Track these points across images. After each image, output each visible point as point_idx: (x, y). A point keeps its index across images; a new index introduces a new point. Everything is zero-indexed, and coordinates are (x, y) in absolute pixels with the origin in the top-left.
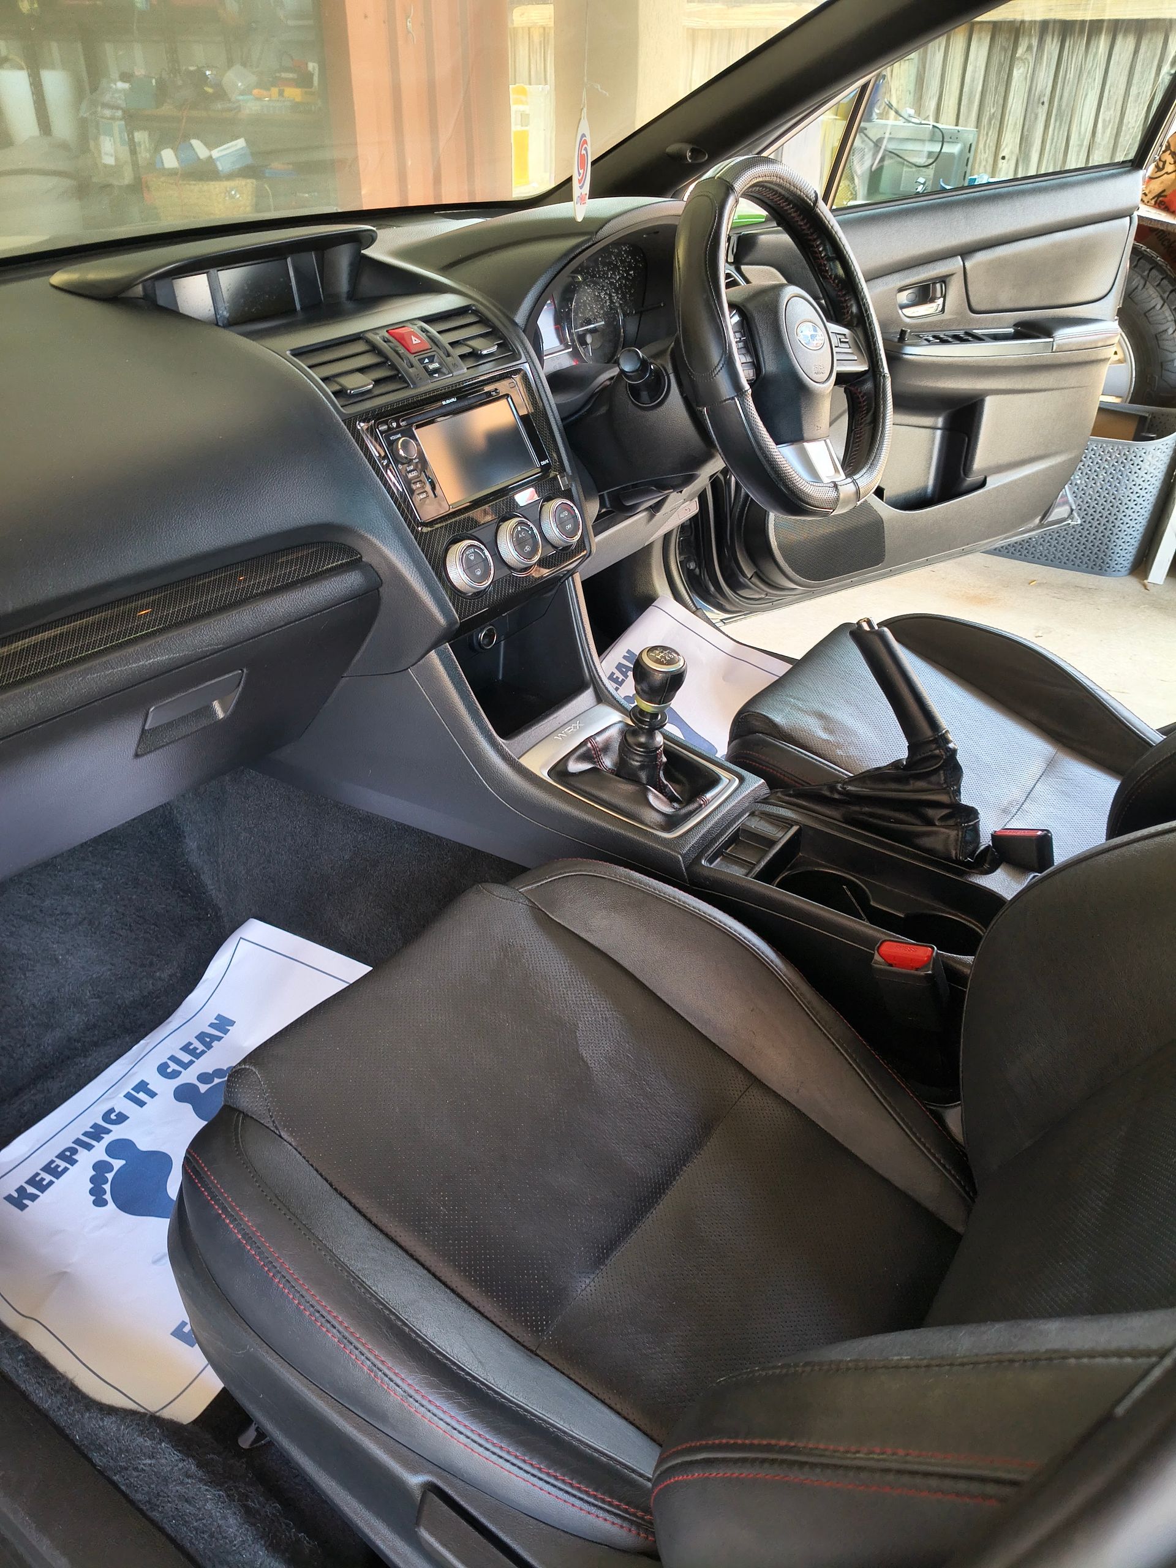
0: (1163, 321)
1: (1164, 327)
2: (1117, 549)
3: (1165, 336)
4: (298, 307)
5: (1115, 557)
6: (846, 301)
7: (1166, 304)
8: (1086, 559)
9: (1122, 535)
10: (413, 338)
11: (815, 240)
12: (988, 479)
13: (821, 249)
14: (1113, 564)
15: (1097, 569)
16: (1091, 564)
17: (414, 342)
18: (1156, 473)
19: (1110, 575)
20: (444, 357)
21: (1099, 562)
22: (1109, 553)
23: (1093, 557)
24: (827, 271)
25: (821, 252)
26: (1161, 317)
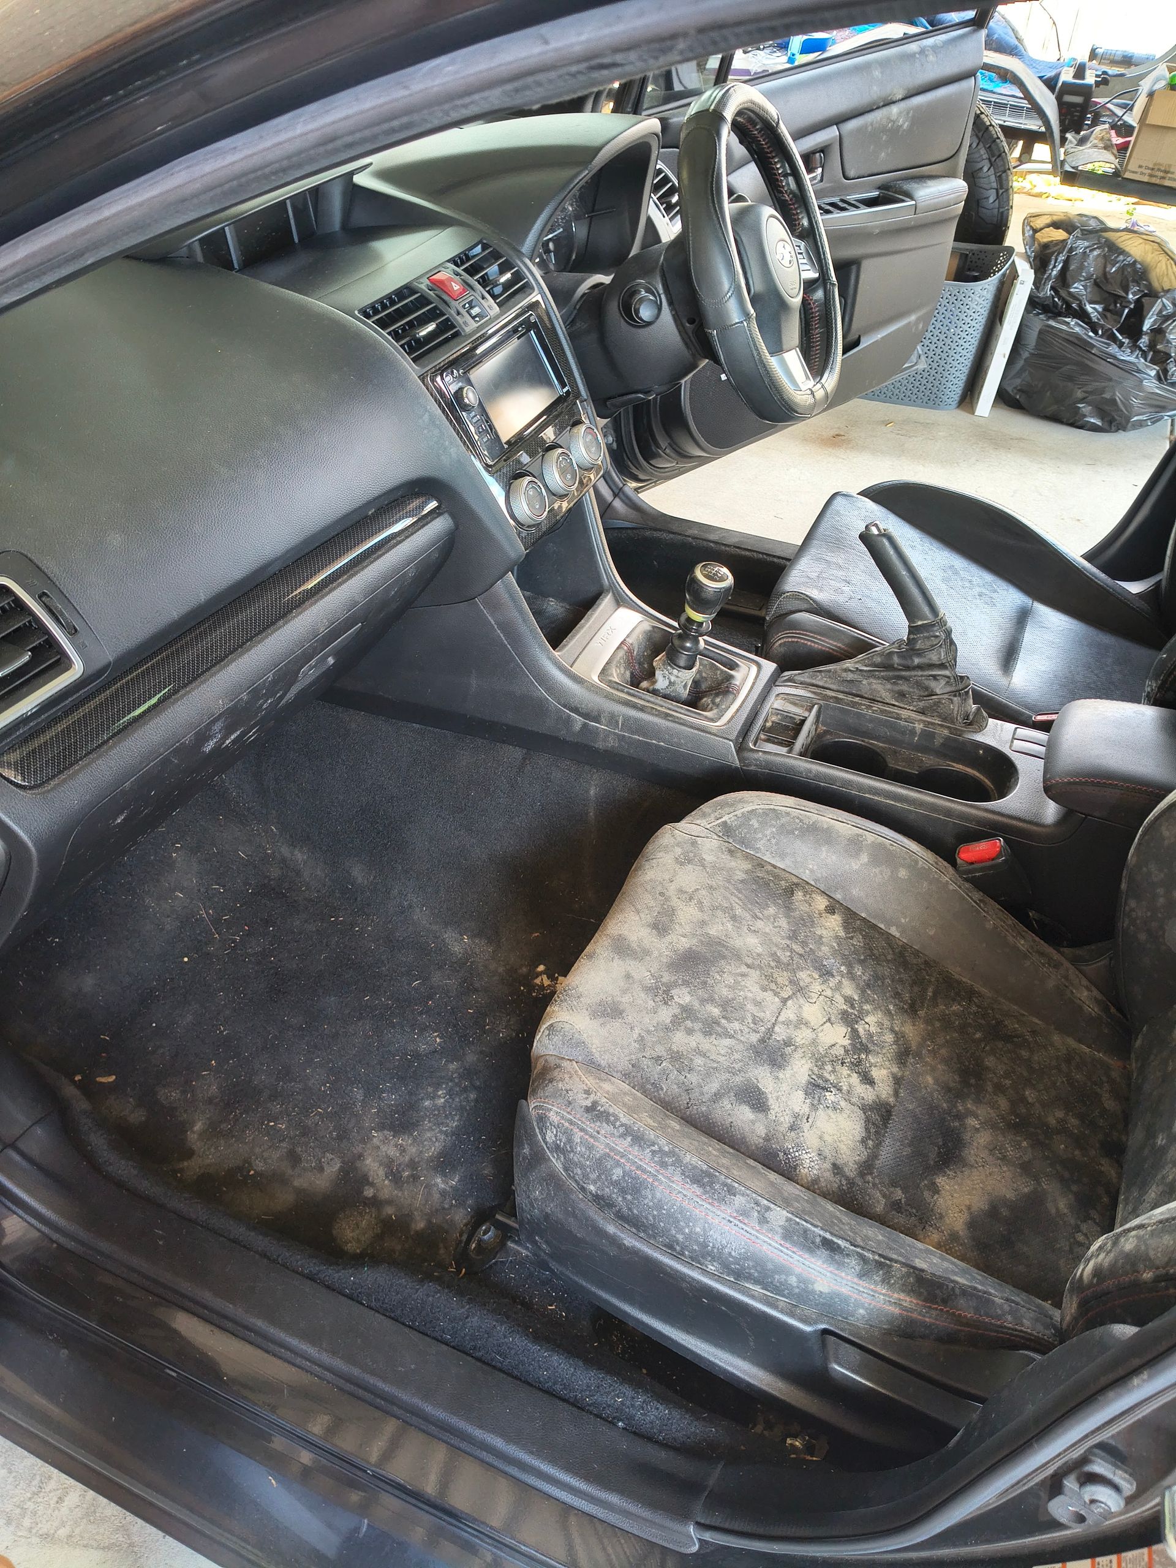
0: (979, 160)
1: (979, 165)
2: (949, 384)
3: (980, 174)
4: (296, 240)
5: (947, 391)
6: (797, 213)
7: (981, 143)
8: (920, 395)
9: (953, 370)
10: (453, 284)
11: (773, 157)
12: (862, 339)
13: (778, 166)
14: (945, 398)
15: (931, 403)
16: (926, 399)
17: (455, 289)
18: (982, 311)
19: (943, 409)
20: (480, 299)
21: (933, 397)
22: (942, 388)
23: (928, 393)
24: (783, 187)
25: (778, 169)
26: (977, 155)
